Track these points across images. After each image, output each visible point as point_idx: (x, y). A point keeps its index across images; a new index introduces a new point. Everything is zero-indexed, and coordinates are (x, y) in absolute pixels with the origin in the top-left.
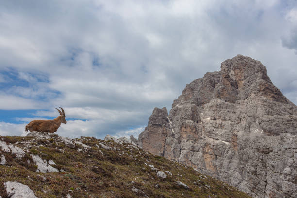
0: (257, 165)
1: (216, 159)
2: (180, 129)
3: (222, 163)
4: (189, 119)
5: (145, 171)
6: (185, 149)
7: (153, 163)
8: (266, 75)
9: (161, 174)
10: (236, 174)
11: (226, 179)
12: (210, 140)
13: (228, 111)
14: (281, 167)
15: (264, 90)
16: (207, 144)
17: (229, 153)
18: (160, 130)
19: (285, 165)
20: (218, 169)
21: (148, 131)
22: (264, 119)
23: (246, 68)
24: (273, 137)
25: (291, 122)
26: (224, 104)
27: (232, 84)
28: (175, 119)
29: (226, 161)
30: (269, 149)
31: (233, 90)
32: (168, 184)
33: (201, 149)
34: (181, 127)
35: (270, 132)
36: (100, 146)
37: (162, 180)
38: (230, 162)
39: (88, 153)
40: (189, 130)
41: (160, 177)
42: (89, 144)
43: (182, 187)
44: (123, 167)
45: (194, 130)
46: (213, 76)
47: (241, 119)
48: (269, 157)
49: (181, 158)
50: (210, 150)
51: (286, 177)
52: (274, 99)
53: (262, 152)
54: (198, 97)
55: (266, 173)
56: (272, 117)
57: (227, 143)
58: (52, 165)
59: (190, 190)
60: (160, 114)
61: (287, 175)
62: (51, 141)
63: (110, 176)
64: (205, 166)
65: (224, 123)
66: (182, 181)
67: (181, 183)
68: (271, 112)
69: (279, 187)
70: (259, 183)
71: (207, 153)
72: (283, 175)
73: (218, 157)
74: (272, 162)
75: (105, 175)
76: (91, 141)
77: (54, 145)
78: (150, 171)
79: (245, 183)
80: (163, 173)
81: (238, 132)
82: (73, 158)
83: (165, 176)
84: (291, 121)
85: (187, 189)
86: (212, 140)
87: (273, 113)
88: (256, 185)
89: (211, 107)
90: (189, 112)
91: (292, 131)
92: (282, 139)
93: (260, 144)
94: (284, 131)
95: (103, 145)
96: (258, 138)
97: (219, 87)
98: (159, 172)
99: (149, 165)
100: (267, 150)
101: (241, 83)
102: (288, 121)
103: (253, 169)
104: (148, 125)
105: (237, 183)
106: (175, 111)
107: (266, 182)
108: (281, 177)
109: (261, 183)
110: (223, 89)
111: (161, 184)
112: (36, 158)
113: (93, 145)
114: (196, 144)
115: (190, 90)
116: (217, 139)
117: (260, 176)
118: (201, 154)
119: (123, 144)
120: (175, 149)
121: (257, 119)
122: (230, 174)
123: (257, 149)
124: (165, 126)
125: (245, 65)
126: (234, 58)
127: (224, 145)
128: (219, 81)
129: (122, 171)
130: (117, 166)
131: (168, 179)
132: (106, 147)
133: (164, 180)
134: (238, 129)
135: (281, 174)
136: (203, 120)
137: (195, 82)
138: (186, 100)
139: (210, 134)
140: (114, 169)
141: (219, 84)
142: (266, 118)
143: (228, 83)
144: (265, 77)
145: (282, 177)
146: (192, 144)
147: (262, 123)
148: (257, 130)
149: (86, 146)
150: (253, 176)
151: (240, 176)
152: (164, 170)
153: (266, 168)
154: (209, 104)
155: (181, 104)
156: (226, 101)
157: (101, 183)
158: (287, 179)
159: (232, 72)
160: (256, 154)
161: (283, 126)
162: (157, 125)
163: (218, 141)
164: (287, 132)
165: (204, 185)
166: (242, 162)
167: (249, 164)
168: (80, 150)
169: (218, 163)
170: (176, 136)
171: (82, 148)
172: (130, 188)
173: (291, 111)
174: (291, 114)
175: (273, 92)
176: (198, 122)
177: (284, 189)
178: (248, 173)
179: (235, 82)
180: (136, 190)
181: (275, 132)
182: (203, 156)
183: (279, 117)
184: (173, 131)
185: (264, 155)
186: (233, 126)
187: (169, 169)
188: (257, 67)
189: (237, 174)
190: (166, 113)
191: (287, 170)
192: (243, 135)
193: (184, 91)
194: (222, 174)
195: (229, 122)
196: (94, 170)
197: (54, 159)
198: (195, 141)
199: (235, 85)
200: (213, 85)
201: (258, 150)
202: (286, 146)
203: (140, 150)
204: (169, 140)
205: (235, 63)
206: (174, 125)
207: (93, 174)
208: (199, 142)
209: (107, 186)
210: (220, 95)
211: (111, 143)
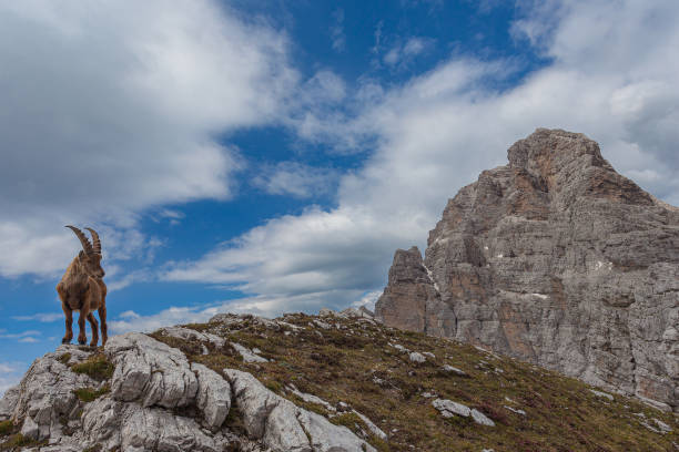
0: (609, 332)
1: (528, 330)
2: (450, 282)
3: (541, 335)
4: (463, 262)
5: (389, 355)
6: (464, 319)
7: (401, 342)
8: (600, 157)
9: (416, 356)
10: (572, 354)
11: (553, 366)
12: (511, 295)
13: (536, 237)
14: (658, 330)
15: (600, 187)
16: (506, 304)
17: (552, 316)
18: (412, 289)
19: (663, 325)
20: (535, 348)
21: (391, 295)
22: (610, 241)
23: (556, 151)
24: (634, 273)
25: (667, 240)
26: (525, 223)
27: (534, 185)
28: (436, 266)
29: (548, 332)
30: (627, 297)
31: (540, 196)
32: (429, 370)
33: (495, 314)
34: (451, 279)
35: (627, 265)
36: (316, 325)
37: (418, 365)
38: (557, 332)
39: (300, 337)
40: (466, 281)
41: (416, 362)
42: (298, 324)
43: (452, 373)
44: (355, 352)
45: (476, 281)
46: (495, 175)
47: (563, 248)
48: (631, 312)
49: (460, 336)
50: (512, 314)
51: (669, 347)
52: (624, 200)
53: (615, 305)
54: (474, 219)
55: (631, 346)
56: (627, 236)
57: (544, 297)
58: (258, 354)
59: (468, 376)
60: (408, 260)
61: (670, 342)
62: (246, 325)
63: (338, 364)
64: (508, 345)
65: (531, 260)
66: (453, 365)
67: (451, 368)
68: (624, 226)
69: (659, 369)
70: (619, 364)
71: (507, 321)
72: (663, 343)
73: (532, 326)
74: (637, 321)
75: (331, 364)
76: (301, 319)
77: (250, 329)
78: (398, 354)
79: (592, 367)
80: (419, 354)
81: (561, 272)
82: (280, 345)
83: (423, 359)
84: (667, 237)
85: (461, 376)
86: (514, 294)
87: (627, 228)
88: (613, 369)
89: (501, 233)
90: (461, 250)
91: (672, 256)
92: (652, 275)
93: (608, 290)
94: (656, 259)
95: (319, 323)
96: (606, 279)
97: (511, 194)
98: (413, 354)
99: (396, 346)
100: (625, 301)
101: (554, 180)
102: (661, 238)
103: (601, 339)
104: (389, 284)
105: (576, 371)
106: (434, 251)
107: (633, 361)
108: (660, 348)
109: (623, 365)
110: (519, 197)
111: (417, 371)
112: (238, 347)
113: (305, 324)
114: (484, 306)
115: (456, 209)
116: (524, 292)
117: (618, 352)
118: (496, 323)
119: (350, 318)
120: (446, 320)
121: (597, 243)
122: (561, 355)
123: (603, 300)
124: (421, 281)
125: (555, 146)
126: (531, 137)
127: (538, 301)
128: (508, 182)
129: (355, 357)
130: (346, 352)
131: (429, 363)
132: (324, 325)
133: (423, 364)
134: (561, 267)
135: (659, 342)
136: (489, 260)
137: (464, 192)
138: (453, 228)
139: (508, 284)
140: (341, 355)
141: (509, 189)
142: (613, 239)
143: (527, 184)
144: (598, 161)
145: (662, 347)
146: (476, 306)
147: (609, 250)
148: (601, 264)
149: (294, 326)
150: (605, 353)
151: (581, 356)
152: (420, 351)
153: (628, 333)
154: (498, 229)
155: (444, 237)
156: (528, 218)
157: (328, 374)
158: (673, 349)
159: (531, 162)
160: (604, 310)
161: (653, 250)
162: (404, 281)
163: (527, 295)
164: (662, 260)
165: (493, 369)
166: (581, 330)
167: (593, 331)
168: (287, 333)
169: (532, 337)
170: (444, 297)
171: (291, 329)
172: (370, 379)
173: (663, 218)
174: (664, 223)
175: (620, 187)
176: (480, 265)
177: (670, 370)
178: (595, 348)
179: (539, 181)
180: (379, 381)
181: (638, 262)
182: (500, 327)
183: (640, 233)
184: (437, 288)
185: (619, 309)
186: (549, 263)
187: (431, 350)
188: (579, 145)
189: (574, 353)
190: (419, 256)
191: (670, 333)
192: (574, 278)
193: (446, 212)
194: (543, 357)
195: (542, 257)
196: (314, 358)
197: (259, 347)
198: (482, 301)
199: (541, 186)
200: (498, 191)
201: (606, 301)
202: (661, 288)
203: (379, 325)
204: (431, 305)
205: (533, 144)
206: (437, 277)
207: (314, 363)
208: (490, 303)
209: (336, 377)
210: (514, 208)
211: (331, 319)
